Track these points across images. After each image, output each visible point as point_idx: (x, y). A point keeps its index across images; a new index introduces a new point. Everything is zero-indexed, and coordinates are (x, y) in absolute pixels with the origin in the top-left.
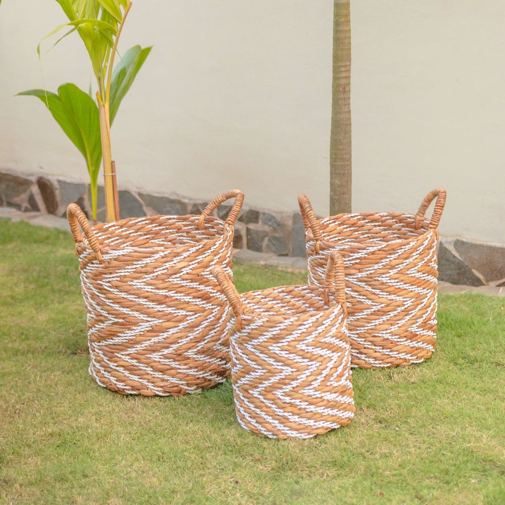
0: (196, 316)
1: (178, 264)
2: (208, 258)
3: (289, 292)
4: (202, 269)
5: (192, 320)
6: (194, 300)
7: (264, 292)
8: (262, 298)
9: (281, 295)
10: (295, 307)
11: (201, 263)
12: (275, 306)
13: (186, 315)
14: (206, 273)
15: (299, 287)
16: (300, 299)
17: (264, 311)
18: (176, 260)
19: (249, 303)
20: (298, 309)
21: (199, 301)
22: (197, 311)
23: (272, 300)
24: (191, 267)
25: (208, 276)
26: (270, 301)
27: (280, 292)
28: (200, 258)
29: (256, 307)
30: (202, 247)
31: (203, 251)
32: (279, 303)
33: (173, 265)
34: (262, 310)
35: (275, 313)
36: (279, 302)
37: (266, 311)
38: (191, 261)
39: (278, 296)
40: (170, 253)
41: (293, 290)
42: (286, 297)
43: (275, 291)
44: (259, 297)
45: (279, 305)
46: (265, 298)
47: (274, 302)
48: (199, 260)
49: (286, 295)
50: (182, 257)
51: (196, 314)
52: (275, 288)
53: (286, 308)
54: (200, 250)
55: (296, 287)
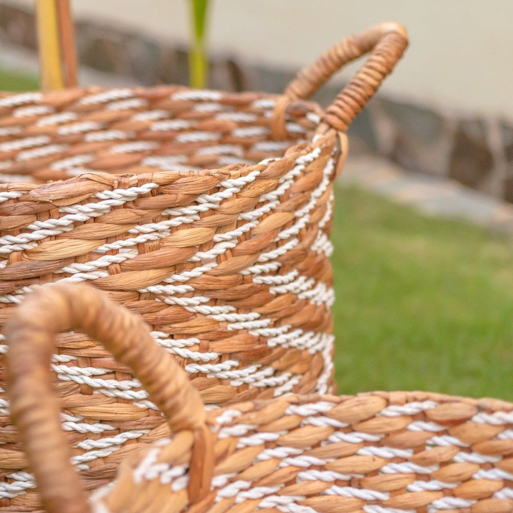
0: (118, 439)
1: (48, 246)
2: (183, 233)
3: (451, 425)
4: (152, 273)
5: (101, 454)
6: (111, 383)
7: (341, 407)
8: (337, 429)
9: (416, 427)
10: (468, 488)
11: (152, 249)
12: (386, 469)
13: (75, 431)
14: (170, 289)
15: (491, 412)
16: (493, 459)
17: (337, 482)
18: (40, 228)
19: (268, 444)
20: (480, 499)
21: (133, 389)
22: (122, 421)
23: (378, 444)
24: (103, 261)
25: (182, 301)
26: (366, 443)
27: (414, 417)
28: (147, 231)
29: (303, 461)
30: (153, 193)
31: (163, 209)
32: (406, 460)
33: (28, 247)
34: (328, 475)
35: (384, 497)
36: (407, 454)
37: (349, 483)
38: (108, 239)
39: (404, 430)
40: (17, 200)
41: (469, 419)
42: (437, 440)
43: (392, 411)
44: (321, 422)
45: (404, 468)
46: (350, 429)
47: (385, 452)
48: (141, 239)
49: (439, 434)
50: (64, 221)
51: (119, 431)
52: (395, 396)
53: (433, 485)
54: (144, 203)
55: (480, 409)
